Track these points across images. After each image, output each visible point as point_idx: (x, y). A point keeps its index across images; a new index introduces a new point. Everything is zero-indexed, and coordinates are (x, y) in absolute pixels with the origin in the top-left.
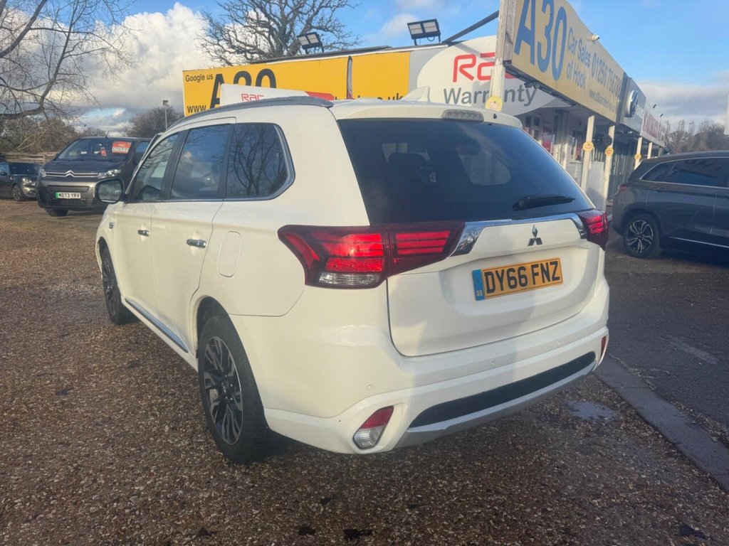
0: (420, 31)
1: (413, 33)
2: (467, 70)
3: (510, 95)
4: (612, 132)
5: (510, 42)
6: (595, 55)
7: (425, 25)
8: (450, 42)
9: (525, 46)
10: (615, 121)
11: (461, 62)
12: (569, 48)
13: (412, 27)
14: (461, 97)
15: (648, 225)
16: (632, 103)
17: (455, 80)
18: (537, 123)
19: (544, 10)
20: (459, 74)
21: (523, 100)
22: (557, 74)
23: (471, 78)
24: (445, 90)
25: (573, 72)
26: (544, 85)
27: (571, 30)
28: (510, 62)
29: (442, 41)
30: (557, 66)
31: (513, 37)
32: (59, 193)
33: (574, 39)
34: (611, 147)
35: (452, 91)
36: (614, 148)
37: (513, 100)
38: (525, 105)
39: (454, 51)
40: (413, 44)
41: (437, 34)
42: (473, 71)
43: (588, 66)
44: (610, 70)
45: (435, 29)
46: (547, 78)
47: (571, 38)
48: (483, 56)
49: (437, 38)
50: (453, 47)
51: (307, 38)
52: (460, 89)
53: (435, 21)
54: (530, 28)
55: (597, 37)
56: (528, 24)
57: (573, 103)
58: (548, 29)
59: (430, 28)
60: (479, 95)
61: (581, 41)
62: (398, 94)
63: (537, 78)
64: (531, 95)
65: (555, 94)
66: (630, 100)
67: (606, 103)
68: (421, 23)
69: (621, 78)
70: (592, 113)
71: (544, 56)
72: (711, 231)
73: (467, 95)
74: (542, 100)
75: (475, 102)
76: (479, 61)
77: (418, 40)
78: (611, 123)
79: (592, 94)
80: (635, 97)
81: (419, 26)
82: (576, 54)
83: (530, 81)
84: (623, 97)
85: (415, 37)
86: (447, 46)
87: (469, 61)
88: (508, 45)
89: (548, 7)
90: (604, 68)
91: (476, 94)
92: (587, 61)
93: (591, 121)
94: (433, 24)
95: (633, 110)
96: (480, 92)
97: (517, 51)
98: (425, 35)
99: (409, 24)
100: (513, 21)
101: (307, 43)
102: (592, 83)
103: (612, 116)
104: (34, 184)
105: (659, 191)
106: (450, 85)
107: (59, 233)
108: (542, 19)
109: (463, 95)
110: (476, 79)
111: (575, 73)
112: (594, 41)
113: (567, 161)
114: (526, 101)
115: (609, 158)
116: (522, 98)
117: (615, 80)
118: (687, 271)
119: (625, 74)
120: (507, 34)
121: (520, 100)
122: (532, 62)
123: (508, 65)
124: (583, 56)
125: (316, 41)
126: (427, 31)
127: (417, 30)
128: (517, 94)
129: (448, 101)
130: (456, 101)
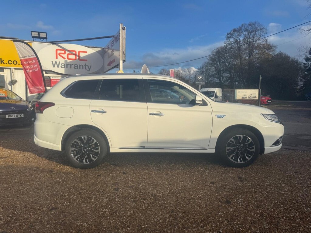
0: (38, 36)
1: (33, 35)
3: (81, 67)
7: (40, 34)
8: (53, 43)
11: (59, 52)
13: (32, 33)
14: (60, 65)
17: (57, 58)
20: (58, 56)
21: (87, 69)
23: (64, 58)
24: (52, 62)
29: (49, 41)
35: (56, 62)
37: (83, 69)
38: (88, 71)
40: (32, 40)
41: (46, 38)
42: (65, 56)
45: (45, 36)
48: (68, 51)
50: (54, 45)
52: (59, 62)
53: (46, 33)
59: (43, 35)
68: (39, 33)
73: (63, 65)
75: (67, 67)
76: (67, 53)
77: (35, 39)
81: (37, 33)
85: (34, 37)
87: (63, 52)
88: (124, 55)
94: (45, 34)
96: (69, 64)
98: (39, 37)
99: (31, 31)
109: (61, 64)
110: (66, 59)
114: (88, 70)
121: (86, 69)
126: (41, 36)
127: (36, 34)
128: (84, 67)
129: (54, 66)
130: (58, 67)
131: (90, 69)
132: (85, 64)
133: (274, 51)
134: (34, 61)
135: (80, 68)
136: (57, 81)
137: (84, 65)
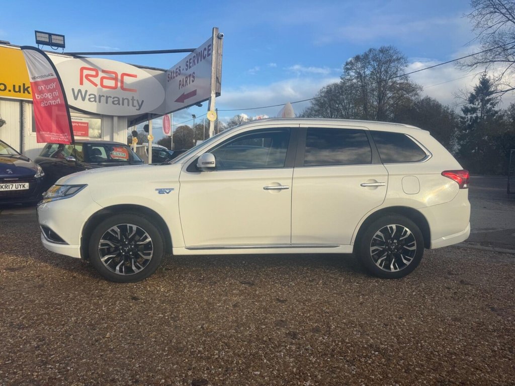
0: (47, 40)
1: (38, 39)
3: (126, 101)
7: (53, 37)
8: (75, 55)
11: (85, 72)
13: (38, 34)
14: (87, 97)
17: (81, 83)
20: (85, 80)
21: (135, 106)
23: (96, 85)
24: (73, 90)
29: (66, 52)
35: (80, 91)
37: (128, 105)
38: (137, 110)
41: (63, 46)
42: (97, 80)
45: (62, 42)
48: (104, 71)
50: (78, 60)
52: (86, 91)
53: (64, 36)
59: (55, 40)
60: (102, 98)
62: (24, 85)
68: (50, 35)
73: (93, 96)
75: (100, 102)
76: (101, 74)
81: (47, 36)
85: (39, 42)
87: (93, 73)
91: (100, 97)
94: (62, 38)
96: (104, 96)
98: (51, 44)
99: (36, 32)
109: (90, 95)
110: (99, 86)
114: (138, 107)
121: (133, 106)
128: (131, 102)
129: (76, 98)
130: (83, 99)
131: (140, 107)
132: (133, 97)
133: (417, 94)
134: (54, 85)
135: (123, 104)
136: (80, 124)
137: (130, 98)
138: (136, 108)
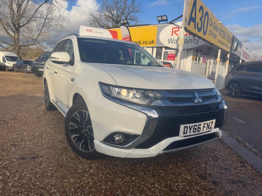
0: (161, 19)
1: (159, 20)
2: (176, 32)
3: (191, 41)
4: (228, 56)
5: (187, 21)
6: (221, 28)
7: (163, 17)
8: (171, 23)
9: (192, 23)
10: (229, 52)
11: (174, 30)
12: (210, 25)
13: (158, 18)
14: (174, 41)
15: (236, 86)
16: (236, 46)
17: (172, 35)
18: (200, 51)
19: (200, 12)
20: (174, 34)
22: (205, 33)
23: (178, 35)
24: (169, 39)
25: (211, 33)
26: (200, 37)
27: (211, 19)
28: (186, 28)
29: (168, 22)
30: (205, 31)
31: (188, 20)
32: (39, 69)
33: (212, 22)
34: (228, 61)
35: (171, 39)
36: (229, 61)
37: (192, 43)
38: (196, 44)
39: (172, 26)
40: (159, 24)
41: (167, 20)
42: (178, 33)
43: (218, 32)
44: (227, 34)
45: (166, 19)
46: (201, 34)
47: (211, 22)
49: (166, 21)
50: (172, 25)
51: (123, 21)
52: (174, 39)
53: (166, 16)
54: (194, 17)
55: (221, 22)
56: (193, 16)
57: (212, 44)
58: (201, 18)
59: (164, 18)
61: (215, 23)
62: (153, 40)
63: (197, 34)
64: (198, 41)
65: (204, 40)
66: (235, 45)
67: (226, 45)
68: (161, 16)
69: (232, 37)
70: (220, 48)
71: (200, 27)
72: (257, 88)
73: (176, 41)
74: (201, 43)
77: (160, 22)
78: (228, 53)
79: (219, 41)
80: (237, 44)
81: (161, 17)
82: (213, 27)
83: (194, 35)
84: (233, 44)
85: (159, 21)
86: (170, 24)
87: (177, 29)
88: (186, 22)
89: (201, 11)
90: (224, 33)
92: (217, 30)
93: (220, 51)
94: (165, 17)
95: (237, 48)
97: (189, 24)
98: (162, 20)
99: (157, 17)
100: (188, 15)
101: (123, 22)
102: (219, 38)
103: (228, 50)
104: (31, 68)
105: (240, 74)
106: (170, 37)
107: (38, 82)
108: (199, 15)
109: (175, 41)
111: (212, 34)
112: (220, 24)
113: (212, 65)
114: (196, 43)
115: (227, 65)
116: (195, 42)
117: (229, 38)
118: (248, 101)
119: (233, 36)
120: (186, 19)
121: (194, 43)
122: (195, 28)
123: (186, 29)
124: (216, 28)
125: (126, 22)
126: (163, 19)
127: (160, 19)
128: (193, 40)
129: (169, 43)
130: (172, 43)
131: (197, 42)
132: (194, 38)
135: (189, 43)
138: (195, 44)
